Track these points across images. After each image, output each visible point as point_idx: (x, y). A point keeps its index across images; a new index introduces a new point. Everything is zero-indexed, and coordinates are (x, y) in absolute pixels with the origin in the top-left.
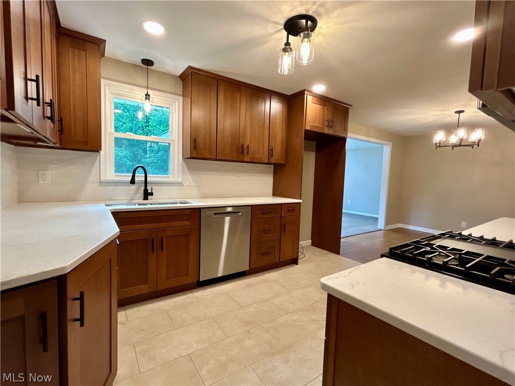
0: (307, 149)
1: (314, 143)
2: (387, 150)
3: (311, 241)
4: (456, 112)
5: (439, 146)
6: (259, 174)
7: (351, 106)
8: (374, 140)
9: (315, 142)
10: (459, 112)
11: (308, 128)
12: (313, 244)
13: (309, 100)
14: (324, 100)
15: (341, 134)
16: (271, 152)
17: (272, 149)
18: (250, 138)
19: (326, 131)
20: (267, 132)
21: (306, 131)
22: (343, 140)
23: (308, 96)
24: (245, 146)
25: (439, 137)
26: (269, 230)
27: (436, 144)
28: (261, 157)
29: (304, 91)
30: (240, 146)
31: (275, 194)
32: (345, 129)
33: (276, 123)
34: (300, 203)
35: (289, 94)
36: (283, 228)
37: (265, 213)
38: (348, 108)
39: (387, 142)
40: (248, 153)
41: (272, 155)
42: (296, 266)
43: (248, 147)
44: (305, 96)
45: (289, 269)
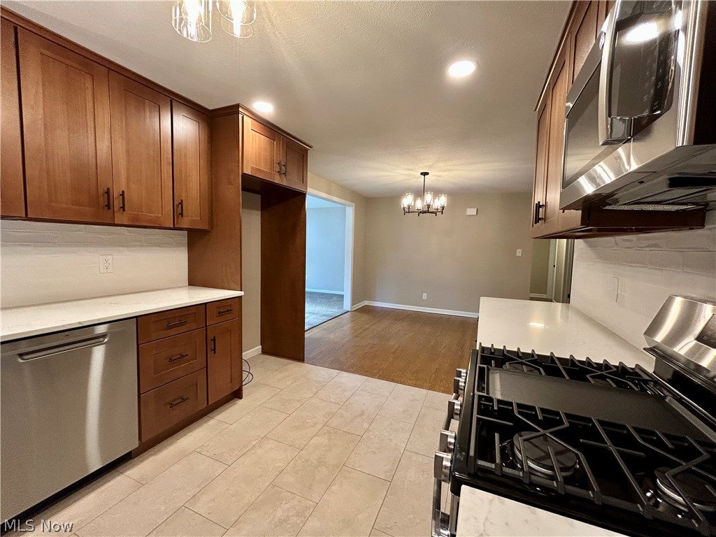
0: (247, 205)
1: (258, 197)
2: (350, 212)
3: (260, 346)
4: (422, 174)
5: (408, 211)
6: (158, 248)
7: (311, 147)
8: (335, 199)
9: (260, 196)
10: (425, 174)
11: (248, 171)
12: (265, 351)
13: (248, 125)
14: (271, 129)
15: (297, 187)
16: (179, 209)
17: (181, 203)
18: (128, 178)
19: (277, 180)
20: (167, 169)
21: (245, 176)
22: (301, 196)
23: (245, 116)
24: (116, 193)
25: (407, 201)
26: (182, 356)
27: (404, 208)
28: (158, 217)
29: (238, 106)
30: (101, 191)
31: (194, 281)
32: (304, 180)
33: (185, 156)
34: (240, 297)
35: (211, 108)
36: (211, 345)
37: (170, 327)
38: (307, 150)
39: (349, 203)
40: (123, 208)
41: (182, 214)
42: (240, 402)
43: (123, 194)
44: (240, 116)
45: (227, 411)
